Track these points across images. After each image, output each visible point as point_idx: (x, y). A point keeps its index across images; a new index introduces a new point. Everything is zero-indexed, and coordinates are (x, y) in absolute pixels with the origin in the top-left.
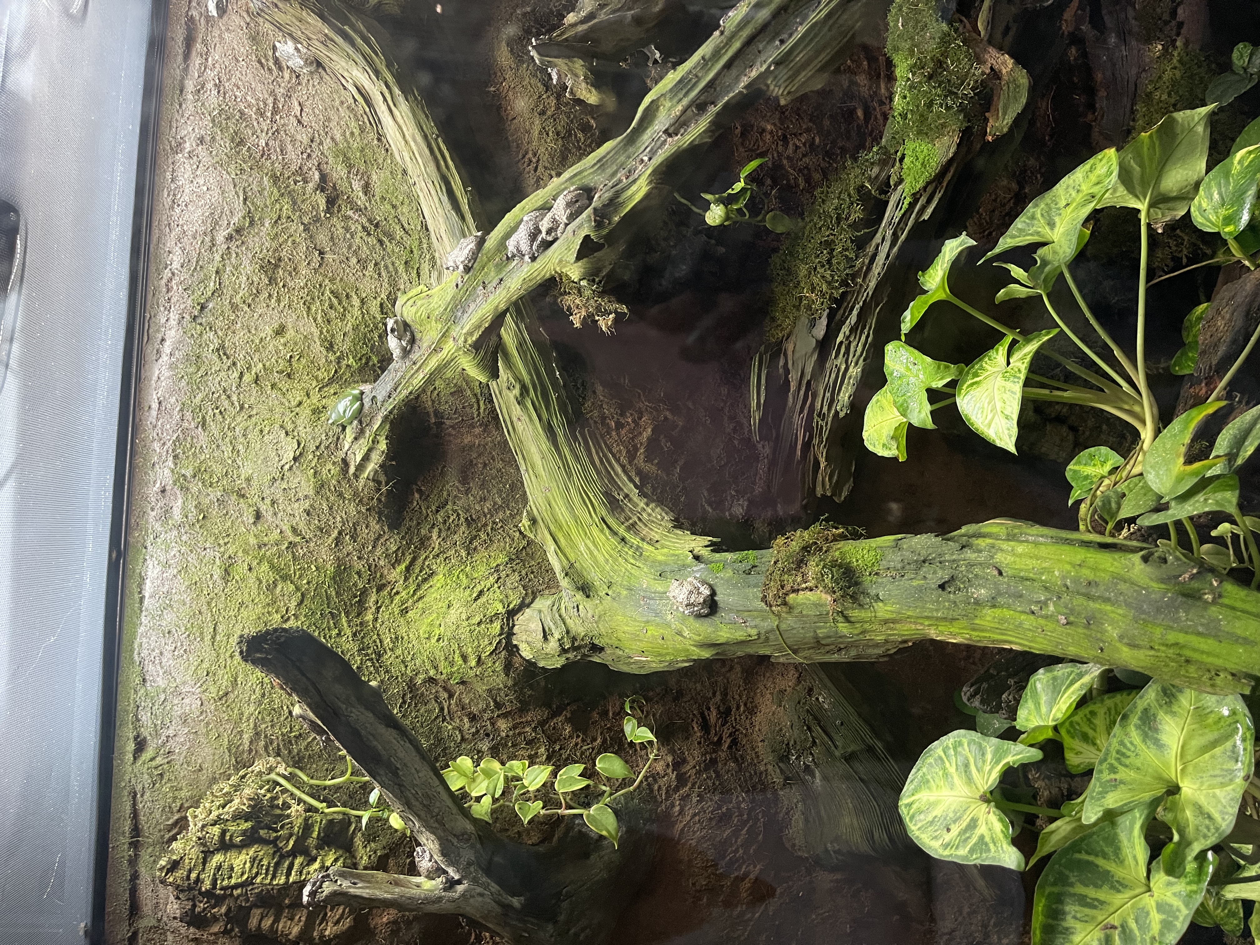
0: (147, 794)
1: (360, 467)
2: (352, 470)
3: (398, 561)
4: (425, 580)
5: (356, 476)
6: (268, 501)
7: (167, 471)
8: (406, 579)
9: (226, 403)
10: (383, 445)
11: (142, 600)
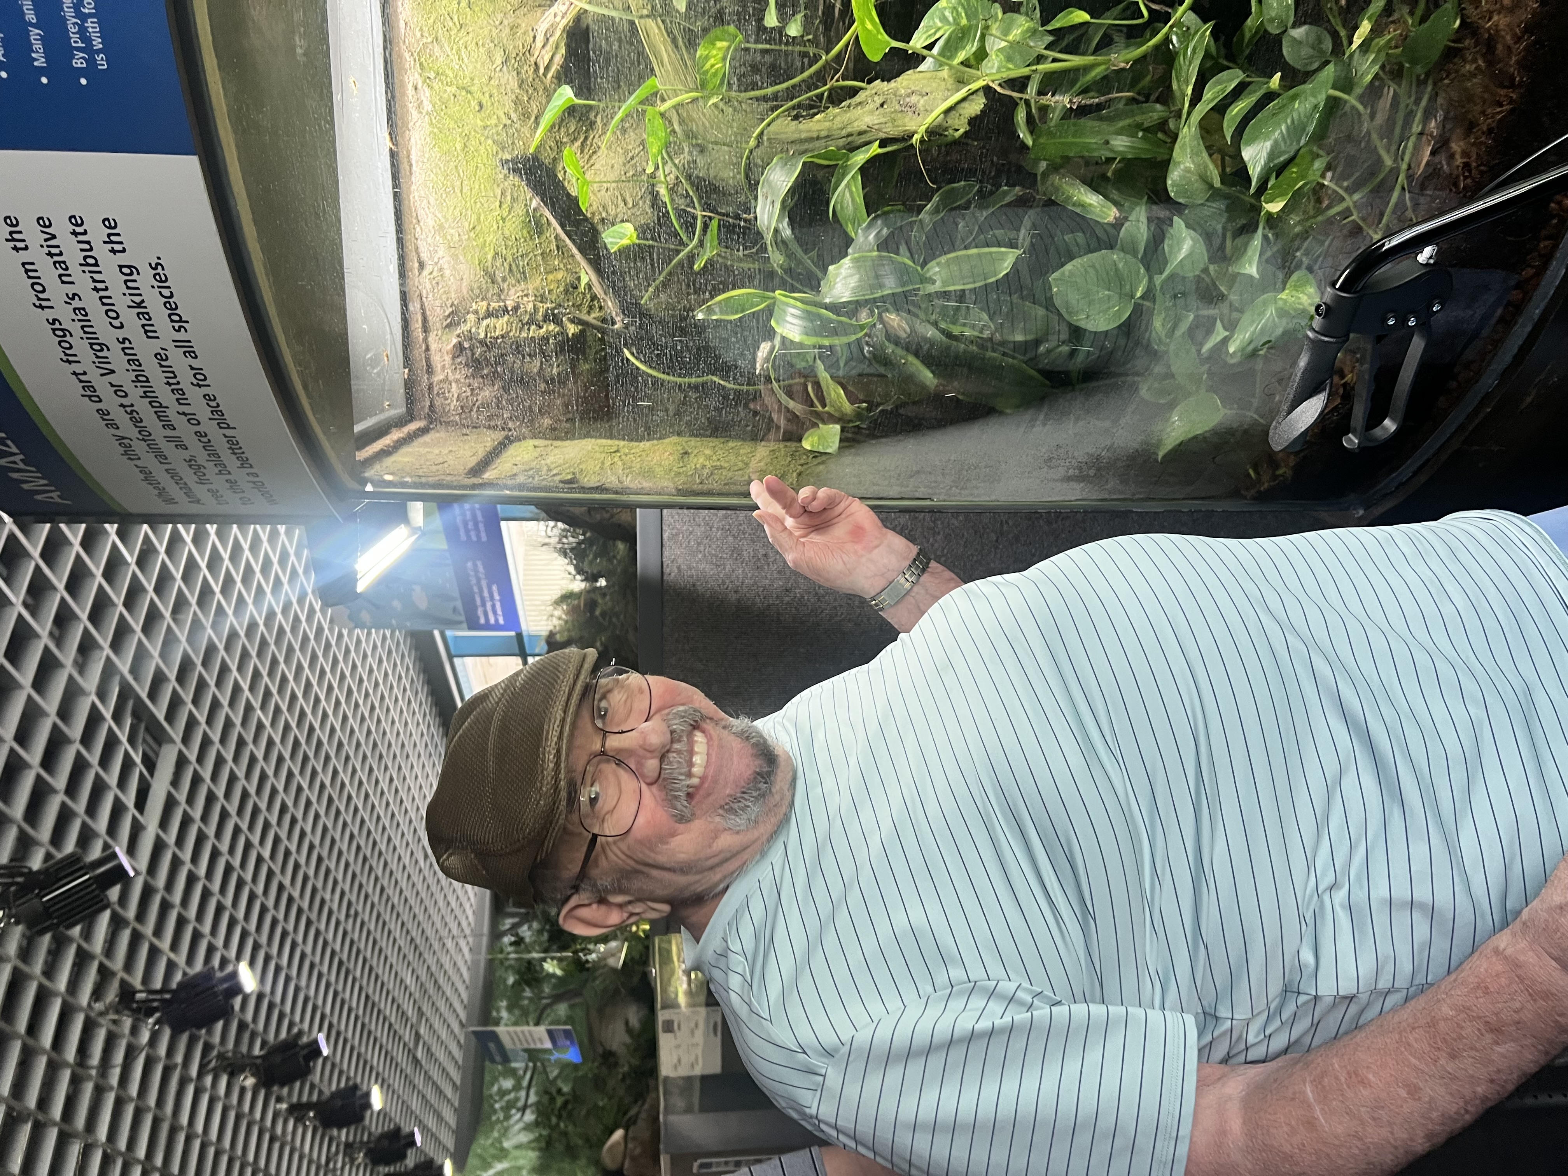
0: (430, 296)
1: (547, 68)
2: (542, 71)
3: (575, 139)
4: (594, 153)
5: (545, 75)
6: (487, 95)
7: (416, 75)
8: (582, 152)
9: (451, 24)
10: (563, 51)
11: (411, 166)
